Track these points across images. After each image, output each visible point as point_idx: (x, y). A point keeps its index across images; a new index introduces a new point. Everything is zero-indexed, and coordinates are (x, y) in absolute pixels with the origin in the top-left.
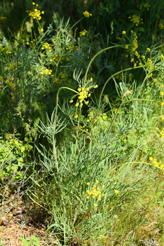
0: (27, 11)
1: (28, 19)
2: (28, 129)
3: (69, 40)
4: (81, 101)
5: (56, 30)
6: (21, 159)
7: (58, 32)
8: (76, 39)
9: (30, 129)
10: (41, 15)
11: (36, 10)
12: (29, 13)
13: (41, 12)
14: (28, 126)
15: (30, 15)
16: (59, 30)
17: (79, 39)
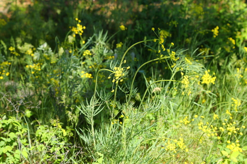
0: (70, 27)
1: (71, 34)
2: (70, 116)
3: (107, 51)
4: (117, 78)
5: (95, 42)
6: (63, 143)
7: (97, 44)
8: (113, 50)
9: (72, 116)
10: (83, 30)
11: (78, 25)
12: (72, 28)
13: (83, 27)
14: (70, 113)
15: (73, 30)
16: (98, 42)
17: (115, 50)
